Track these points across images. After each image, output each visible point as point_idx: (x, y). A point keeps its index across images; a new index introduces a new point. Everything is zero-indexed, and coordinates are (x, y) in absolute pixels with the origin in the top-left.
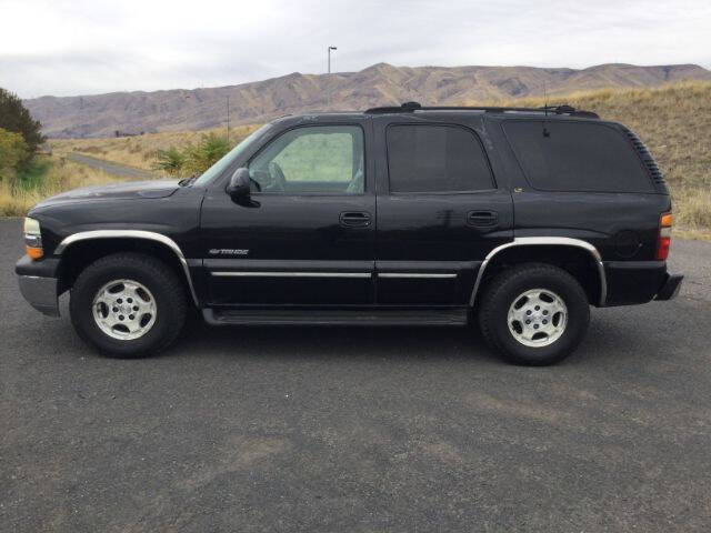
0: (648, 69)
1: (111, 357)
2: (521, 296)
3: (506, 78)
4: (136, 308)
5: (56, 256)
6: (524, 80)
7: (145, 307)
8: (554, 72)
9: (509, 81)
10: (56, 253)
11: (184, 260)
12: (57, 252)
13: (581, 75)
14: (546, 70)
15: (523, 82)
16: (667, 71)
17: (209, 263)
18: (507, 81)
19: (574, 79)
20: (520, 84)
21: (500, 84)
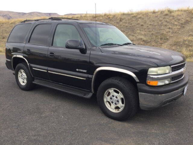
6: (11, 15)
8: (19, 13)
13: (28, 15)
14: (17, 13)
15: (11, 16)
18: (5, 15)
20: (10, 16)
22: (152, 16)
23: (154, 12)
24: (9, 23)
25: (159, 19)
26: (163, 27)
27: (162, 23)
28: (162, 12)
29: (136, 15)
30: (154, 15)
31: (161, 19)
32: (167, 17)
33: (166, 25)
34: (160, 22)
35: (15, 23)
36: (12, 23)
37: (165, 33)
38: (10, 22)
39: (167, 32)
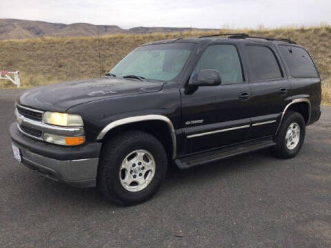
0: (98, 26)
1: (131, 205)
3: (32, 26)
4: (143, 168)
5: (99, 141)
7: (148, 166)
9: (33, 28)
10: (98, 138)
11: (173, 130)
12: (100, 137)
13: (69, 27)
15: (41, 29)
16: (106, 28)
17: (186, 130)
19: (65, 28)
20: (39, 30)
21: (29, 29)
22: (299, 37)
23: (302, 31)
24: (63, 42)
25: (311, 41)
26: (319, 55)
27: (317, 48)
28: (316, 31)
29: (273, 34)
30: (303, 34)
31: (315, 41)
32: (325, 38)
33: (324, 52)
34: (314, 47)
35: (73, 43)
36: (68, 43)
37: (324, 64)
38: (66, 42)
39: (327, 63)
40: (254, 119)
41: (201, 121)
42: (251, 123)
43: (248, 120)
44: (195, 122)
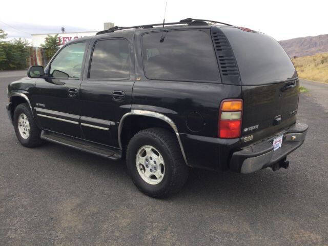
2: (142, 149)
17: (36, 109)
40: (83, 118)
41: (44, 105)
42: (80, 121)
43: (77, 117)
44: (40, 105)
